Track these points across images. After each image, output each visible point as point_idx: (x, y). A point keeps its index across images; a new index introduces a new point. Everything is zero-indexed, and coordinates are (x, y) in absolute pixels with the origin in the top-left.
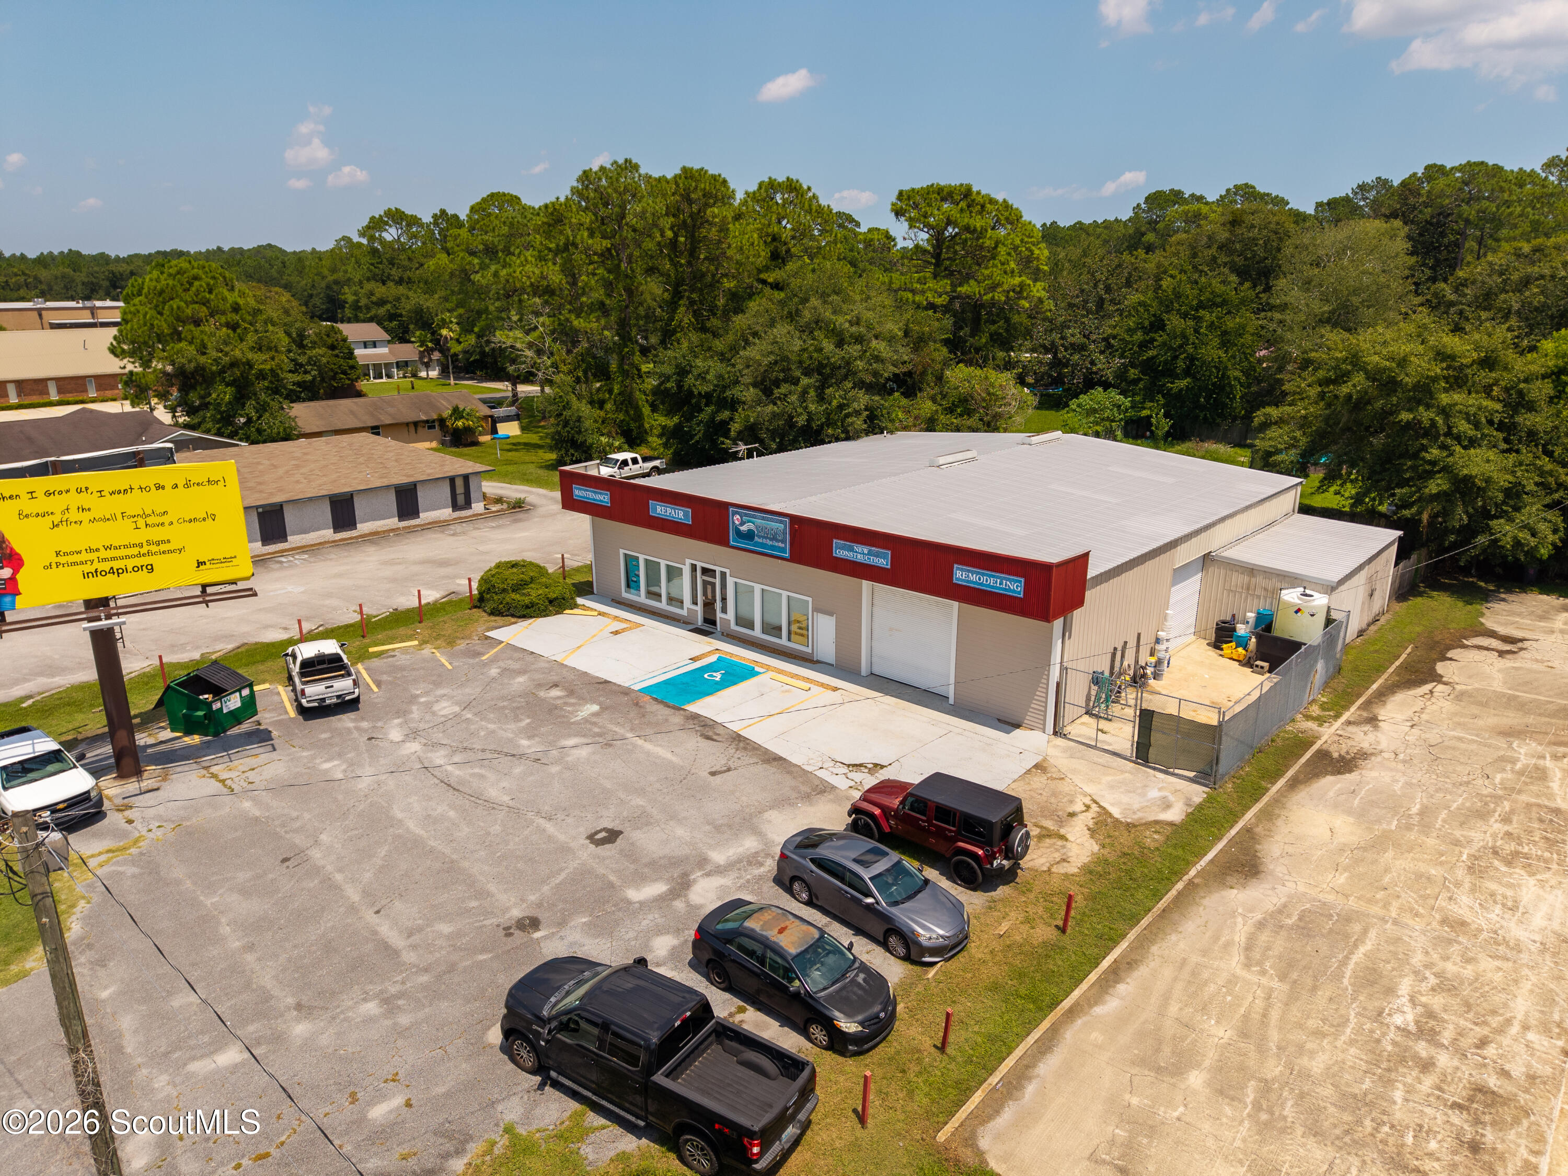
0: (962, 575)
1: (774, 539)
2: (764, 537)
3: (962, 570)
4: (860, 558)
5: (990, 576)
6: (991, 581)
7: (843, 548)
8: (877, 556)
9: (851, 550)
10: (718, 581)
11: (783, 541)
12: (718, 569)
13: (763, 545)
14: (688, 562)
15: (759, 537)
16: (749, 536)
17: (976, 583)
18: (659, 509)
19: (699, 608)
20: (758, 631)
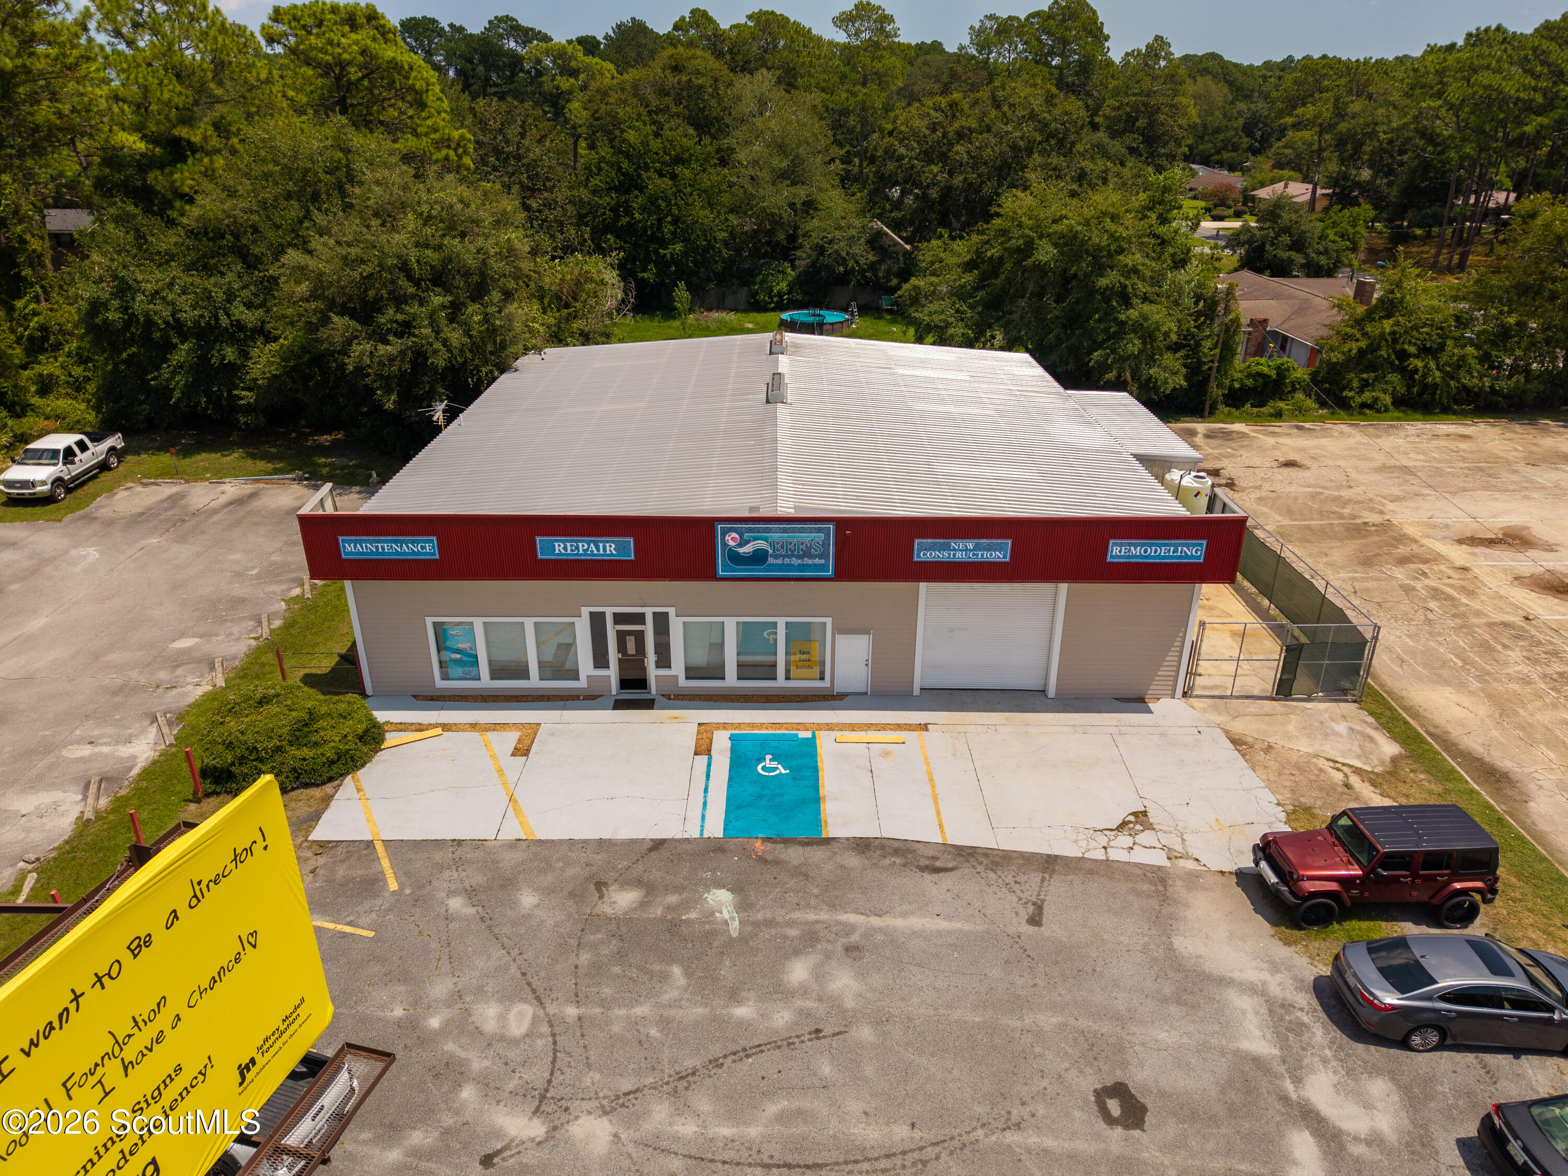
0: (1118, 551)
1: (807, 554)
2: (783, 556)
3: (1121, 545)
4: (960, 556)
5: (1160, 546)
6: (1162, 551)
7: (932, 548)
8: (988, 550)
9: (947, 548)
10: (649, 629)
11: (824, 555)
12: (649, 612)
13: (781, 567)
14: (585, 611)
15: (776, 557)
16: (759, 558)
17: (1141, 556)
18: (559, 547)
19: (612, 673)
20: (731, 679)
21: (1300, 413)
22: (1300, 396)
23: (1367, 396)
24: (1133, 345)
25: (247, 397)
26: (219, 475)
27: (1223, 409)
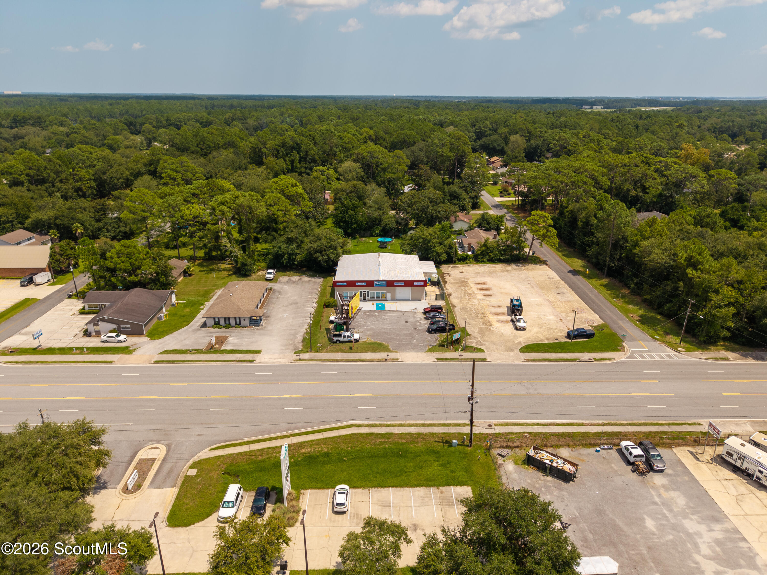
1: (383, 284)
7: (397, 283)
8: (402, 284)
10: (367, 293)
11: (385, 284)
12: (367, 291)
14: (360, 291)
16: (379, 285)
18: (358, 284)
19: (362, 298)
20: (375, 298)
21: (471, 263)
22: (471, 260)
23: (482, 260)
24: (435, 254)
25: (296, 263)
26: (293, 276)
27: (457, 262)
